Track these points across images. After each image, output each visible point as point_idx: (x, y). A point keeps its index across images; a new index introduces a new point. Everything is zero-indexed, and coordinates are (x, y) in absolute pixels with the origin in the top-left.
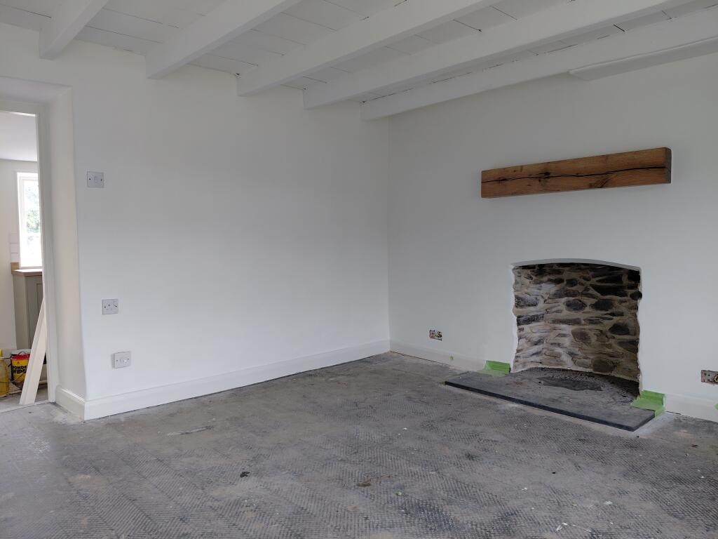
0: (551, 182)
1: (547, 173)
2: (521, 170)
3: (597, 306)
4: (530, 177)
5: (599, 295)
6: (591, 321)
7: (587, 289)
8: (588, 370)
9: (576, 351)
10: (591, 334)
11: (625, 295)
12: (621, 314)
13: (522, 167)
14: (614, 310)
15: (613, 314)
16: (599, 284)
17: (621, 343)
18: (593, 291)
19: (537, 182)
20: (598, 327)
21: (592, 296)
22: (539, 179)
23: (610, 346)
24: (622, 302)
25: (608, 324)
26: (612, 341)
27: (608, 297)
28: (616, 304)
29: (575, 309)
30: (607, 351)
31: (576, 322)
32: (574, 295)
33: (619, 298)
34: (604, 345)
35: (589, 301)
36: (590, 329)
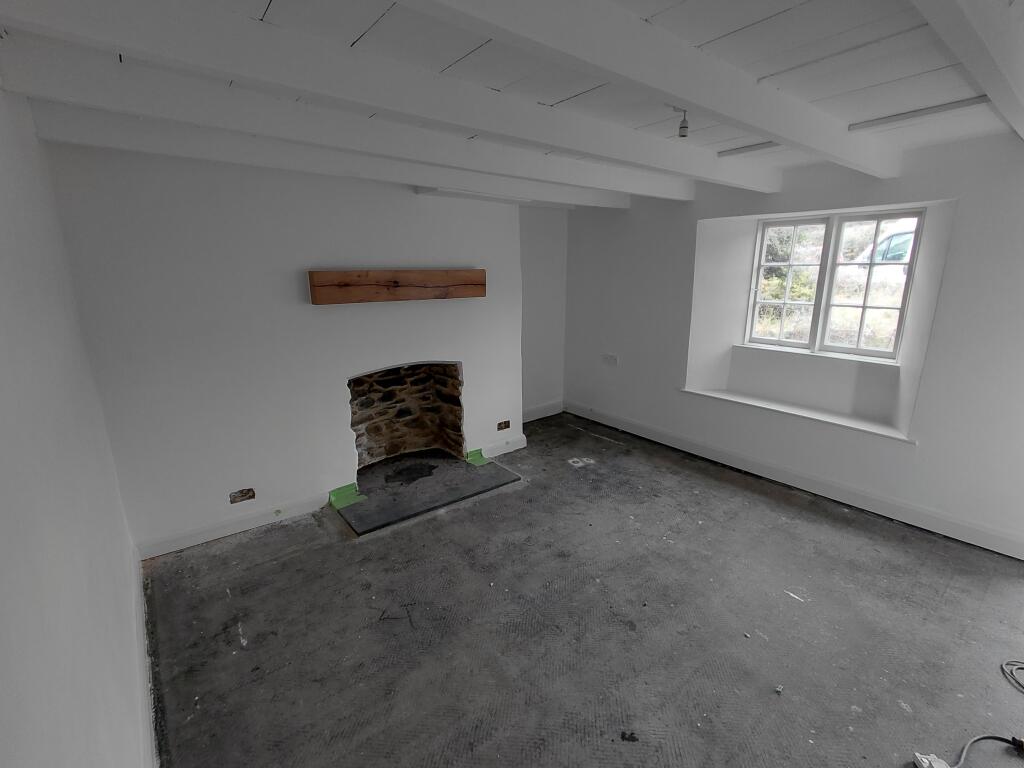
0: (400, 291)
1: (396, 282)
2: (367, 276)
3: (383, 399)
4: (378, 284)
5: (381, 388)
6: (380, 414)
7: (372, 385)
8: (383, 457)
9: (373, 445)
10: (382, 424)
11: (405, 383)
12: (403, 400)
13: (367, 272)
14: (398, 398)
15: (397, 402)
16: (381, 379)
17: (406, 424)
18: (377, 387)
19: (386, 290)
20: (386, 417)
21: (376, 391)
22: (388, 287)
23: (397, 430)
24: (401, 390)
25: (392, 412)
26: (397, 425)
27: (390, 388)
28: (397, 392)
29: (367, 407)
30: (397, 434)
31: (370, 418)
32: (364, 394)
33: (399, 387)
34: (393, 431)
35: (375, 396)
36: (382, 421)
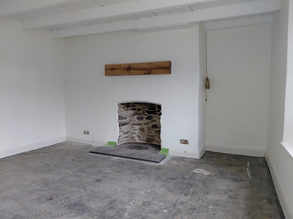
0: (131, 71)
1: (130, 68)
3: (147, 118)
5: (148, 114)
6: (145, 124)
7: (144, 112)
8: (144, 142)
9: (140, 135)
10: (145, 129)
11: (157, 114)
12: (155, 121)
13: (120, 65)
14: (153, 120)
16: (148, 110)
17: (155, 132)
18: (146, 113)
20: (148, 126)
21: (146, 115)
22: (127, 70)
23: (151, 133)
25: (151, 125)
26: (152, 131)
27: (151, 115)
28: (154, 117)
29: (140, 120)
30: (151, 134)
31: (140, 124)
32: (140, 115)
33: (154, 115)
34: (150, 132)
35: (145, 117)
36: (145, 127)
